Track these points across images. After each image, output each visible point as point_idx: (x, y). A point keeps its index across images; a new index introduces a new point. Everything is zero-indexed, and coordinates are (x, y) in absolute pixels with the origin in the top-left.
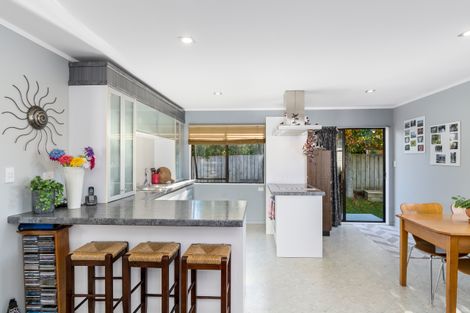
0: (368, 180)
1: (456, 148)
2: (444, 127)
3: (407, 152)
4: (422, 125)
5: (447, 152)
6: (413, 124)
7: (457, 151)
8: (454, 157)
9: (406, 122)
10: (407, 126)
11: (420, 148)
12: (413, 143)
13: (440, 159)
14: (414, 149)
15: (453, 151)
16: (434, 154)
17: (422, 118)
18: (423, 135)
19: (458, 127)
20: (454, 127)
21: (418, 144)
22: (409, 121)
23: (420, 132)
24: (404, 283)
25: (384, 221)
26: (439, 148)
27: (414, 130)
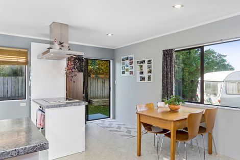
0: (92, 93)
1: (151, 73)
2: (144, 61)
3: (124, 75)
4: (132, 59)
5: (146, 75)
6: (127, 59)
7: (151, 74)
8: (149, 78)
9: (122, 57)
10: (123, 60)
11: (131, 73)
12: (127, 70)
13: (143, 79)
14: (127, 73)
15: (149, 74)
16: (139, 76)
17: (132, 56)
18: (133, 65)
19: (152, 61)
20: (149, 61)
21: (129, 70)
22: (125, 57)
23: (131, 63)
24: (139, 155)
25: (110, 117)
26: (142, 73)
27: (127, 62)
